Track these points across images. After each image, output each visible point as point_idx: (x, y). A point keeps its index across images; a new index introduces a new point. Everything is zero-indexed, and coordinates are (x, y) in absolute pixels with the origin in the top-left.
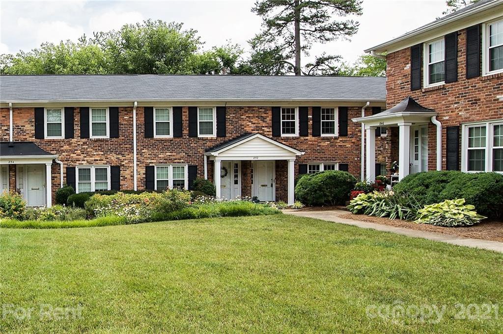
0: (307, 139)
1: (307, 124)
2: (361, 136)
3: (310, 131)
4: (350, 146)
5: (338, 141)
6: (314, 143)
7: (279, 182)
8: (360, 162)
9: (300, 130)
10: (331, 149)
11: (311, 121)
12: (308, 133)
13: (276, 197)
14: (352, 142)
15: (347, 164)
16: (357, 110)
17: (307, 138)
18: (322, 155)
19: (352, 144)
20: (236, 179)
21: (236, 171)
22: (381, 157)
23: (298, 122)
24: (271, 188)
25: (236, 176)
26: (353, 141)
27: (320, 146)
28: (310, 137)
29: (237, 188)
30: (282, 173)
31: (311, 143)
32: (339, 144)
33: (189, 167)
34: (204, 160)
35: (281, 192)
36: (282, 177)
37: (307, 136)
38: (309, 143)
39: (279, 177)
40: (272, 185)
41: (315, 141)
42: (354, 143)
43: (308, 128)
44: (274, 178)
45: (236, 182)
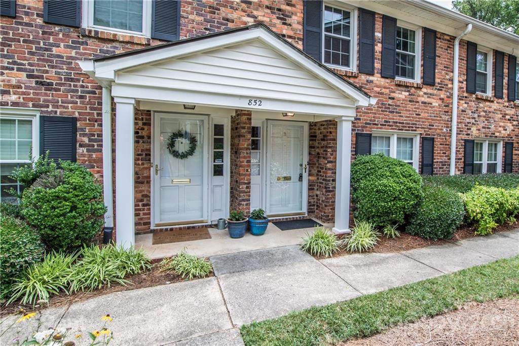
0: (372, 82)
1: (373, 49)
2: (452, 89)
3: (377, 65)
4: (437, 105)
5: (421, 93)
6: (383, 90)
7: (315, 171)
8: (450, 136)
9: (359, 59)
10: (410, 106)
11: (380, 45)
12: (373, 68)
13: (309, 202)
14: (440, 99)
15: (434, 138)
16: (448, 41)
17: (371, 78)
18: (397, 118)
19: (440, 102)
20: (218, 162)
21: (218, 143)
22: (475, 129)
23: (356, 42)
24: (299, 183)
25: (218, 156)
26: (442, 96)
27: (393, 99)
28: (376, 78)
29: (221, 186)
30: (321, 151)
31: (379, 89)
32: (423, 99)
33: (43, 119)
34: (100, 104)
35: (318, 193)
36: (322, 161)
37: (372, 74)
38: (376, 89)
39: (315, 160)
40: (301, 178)
41: (385, 88)
42: (442, 99)
43: (373, 58)
44: (305, 162)
45: (218, 171)
